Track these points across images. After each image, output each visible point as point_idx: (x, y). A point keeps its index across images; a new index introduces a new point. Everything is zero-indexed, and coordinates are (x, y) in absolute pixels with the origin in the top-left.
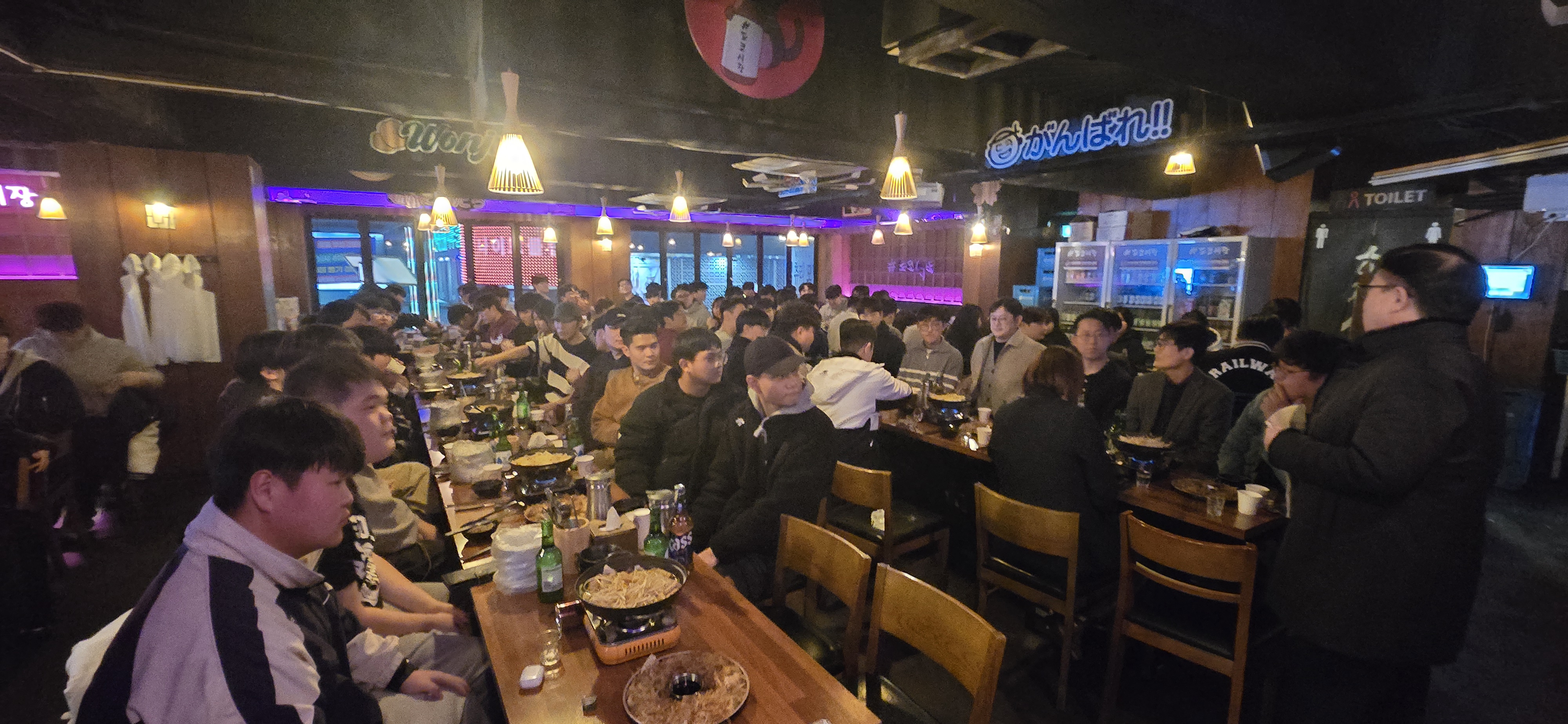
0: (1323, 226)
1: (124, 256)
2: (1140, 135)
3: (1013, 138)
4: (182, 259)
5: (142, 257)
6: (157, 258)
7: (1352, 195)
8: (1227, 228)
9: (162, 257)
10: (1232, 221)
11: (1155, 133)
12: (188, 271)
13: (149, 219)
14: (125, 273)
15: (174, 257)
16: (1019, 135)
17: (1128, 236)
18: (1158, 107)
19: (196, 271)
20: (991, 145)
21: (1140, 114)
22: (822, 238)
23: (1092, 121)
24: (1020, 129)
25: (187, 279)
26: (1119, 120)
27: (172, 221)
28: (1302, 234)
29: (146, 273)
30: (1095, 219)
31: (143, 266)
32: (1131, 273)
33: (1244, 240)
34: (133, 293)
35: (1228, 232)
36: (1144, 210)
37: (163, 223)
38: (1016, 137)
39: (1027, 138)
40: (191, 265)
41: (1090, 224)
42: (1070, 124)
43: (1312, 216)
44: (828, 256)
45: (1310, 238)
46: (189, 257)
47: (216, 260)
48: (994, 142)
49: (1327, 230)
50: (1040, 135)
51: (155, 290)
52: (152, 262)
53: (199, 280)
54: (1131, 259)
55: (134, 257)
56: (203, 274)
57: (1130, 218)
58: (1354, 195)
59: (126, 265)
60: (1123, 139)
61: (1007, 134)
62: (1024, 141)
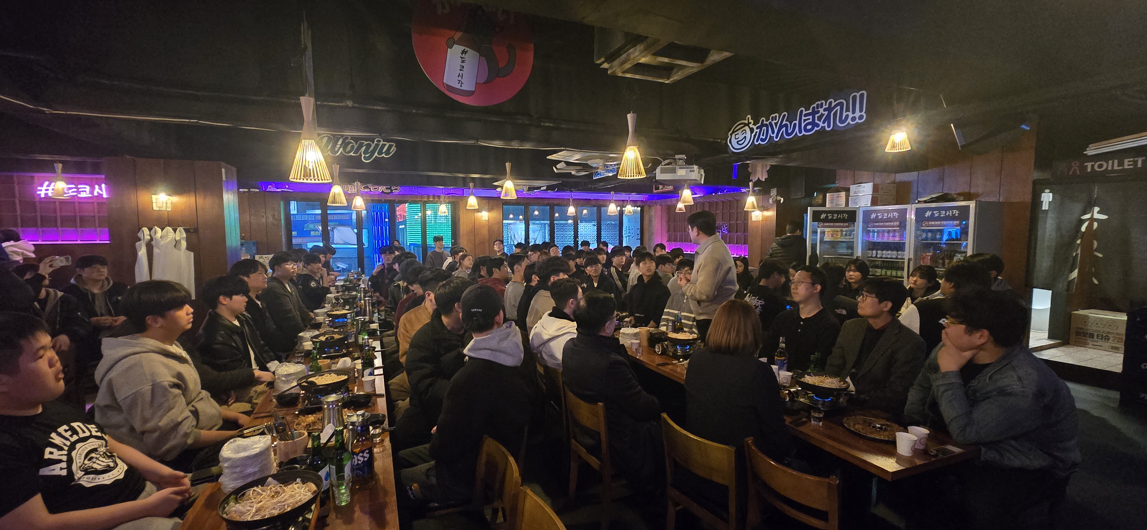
0: (1047, 191)
1: (140, 229)
2: (841, 122)
3: (747, 128)
4: (175, 230)
5: (150, 229)
6: (159, 230)
7: (1073, 164)
8: (959, 194)
9: (162, 229)
10: (963, 188)
11: (854, 119)
12: (178, 238)
13: (154, 205)
14: (140, 240)
15: (169, 229)
16: (751, 126)
17: (874, 202)
18: (854, 98)
19: (183, 238)
20: (731, 135)
21: (841, 104)
22: (646, 208)
23: (804, 113)
24: (752, 121)
25: (177, 244)
26: (825, 110)
27: (169, 205)
28: (1028, 198)
29: (152, 239)
30: (847, 190)
31: (150, 235)
32: (878, 232)
33: (972, 204)
34: (142, 252)
35: (962, 198)
36: (889, 181)
37: (162, 207)
38: (749, 127)
39: (757, 128)
40: (181, 234)
41: (843, 194)
42: (788, 115)
43: (1035, 183)
44: (650, 221)
45: (1036, 202)
46: (181, 229)
47: (196, 231)
48: (733, 132)
49: (1051, 194)
50: (766, 125)
51: (156, 251)
52: (155, 233)
53: (184, 244)
54: (876, 220)
55: (145, 230)
56: (188, 240)
57: (875, 189)
58: (1075, 164)
59: (140, 235)
60: (829, 126)
61: (742, 126)
62: (755, 130)
